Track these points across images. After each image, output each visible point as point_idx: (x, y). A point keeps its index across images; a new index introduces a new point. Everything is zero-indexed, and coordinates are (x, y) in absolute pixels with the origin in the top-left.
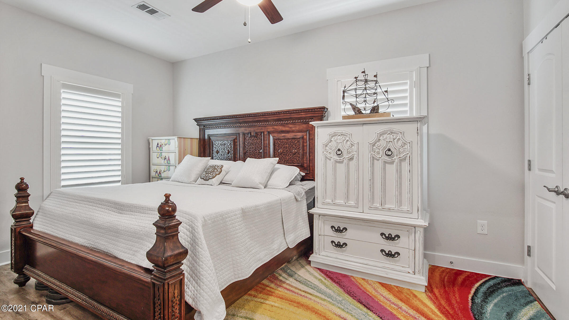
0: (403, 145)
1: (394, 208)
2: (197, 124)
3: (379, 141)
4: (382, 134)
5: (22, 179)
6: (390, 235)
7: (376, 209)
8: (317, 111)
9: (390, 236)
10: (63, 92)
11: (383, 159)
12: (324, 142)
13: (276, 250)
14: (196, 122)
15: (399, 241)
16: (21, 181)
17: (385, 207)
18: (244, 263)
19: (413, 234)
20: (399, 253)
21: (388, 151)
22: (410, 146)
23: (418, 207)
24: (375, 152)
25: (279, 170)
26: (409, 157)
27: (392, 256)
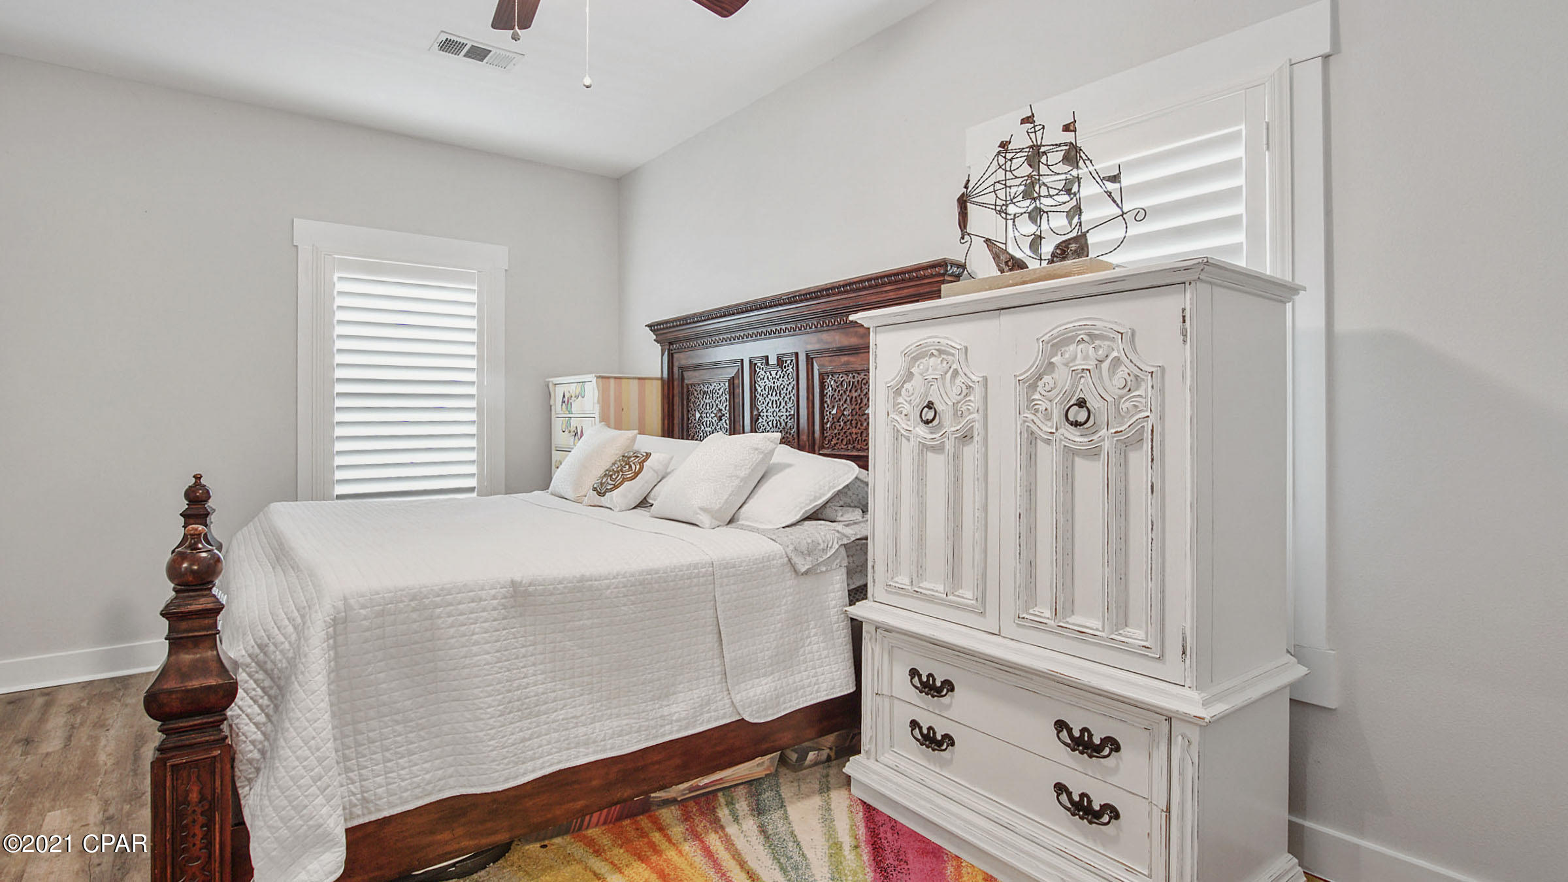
0: (1129, 383)
1: (1097, 630)
2: (655, 337)
3: (1053, 371)
4: (1058, 344)
5: (198, 478)
6: (1086, 734)
7: (1039, 625)
8: (926, 277)
9: (1086, 739)
10: (340, 278)
11: (1061, 440)
12: (890, 380)
13: (677, 721)
14: (652, 333)
15: (1118, 765)
16: (196, 482)
17: (1067, 622)
18: (489, 746)
19: (1164, 747)
20: (1116, 809)
21: (1076, 407)
22: (1153, 387)
23: (1184, 639)
24: (1037, 411)
25: (788, 471)
26: (1152, 431)
27: (1088, 815)
